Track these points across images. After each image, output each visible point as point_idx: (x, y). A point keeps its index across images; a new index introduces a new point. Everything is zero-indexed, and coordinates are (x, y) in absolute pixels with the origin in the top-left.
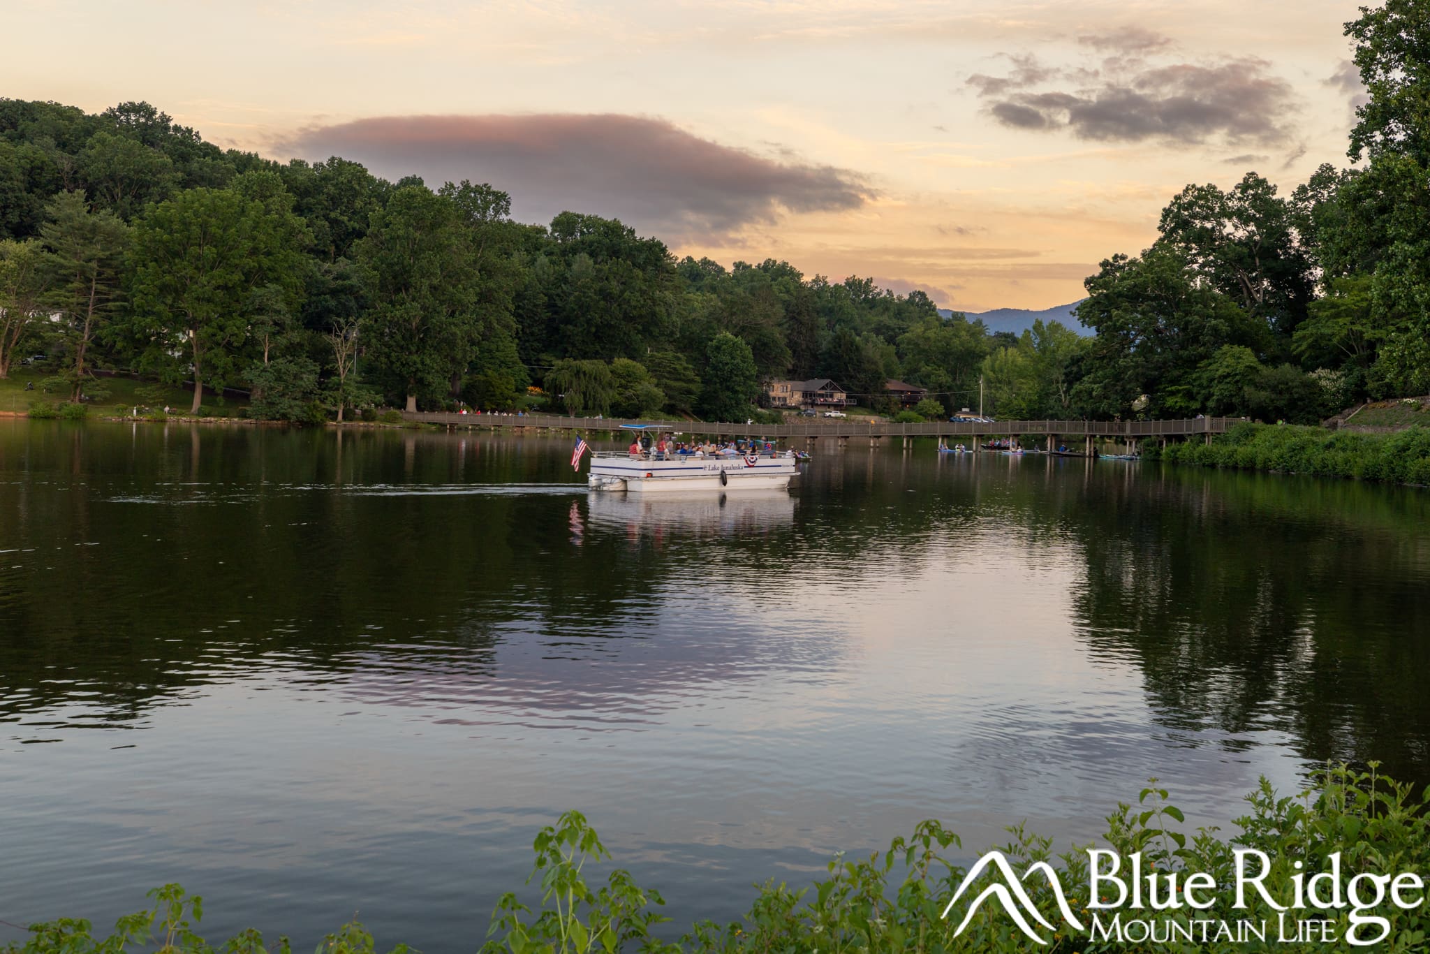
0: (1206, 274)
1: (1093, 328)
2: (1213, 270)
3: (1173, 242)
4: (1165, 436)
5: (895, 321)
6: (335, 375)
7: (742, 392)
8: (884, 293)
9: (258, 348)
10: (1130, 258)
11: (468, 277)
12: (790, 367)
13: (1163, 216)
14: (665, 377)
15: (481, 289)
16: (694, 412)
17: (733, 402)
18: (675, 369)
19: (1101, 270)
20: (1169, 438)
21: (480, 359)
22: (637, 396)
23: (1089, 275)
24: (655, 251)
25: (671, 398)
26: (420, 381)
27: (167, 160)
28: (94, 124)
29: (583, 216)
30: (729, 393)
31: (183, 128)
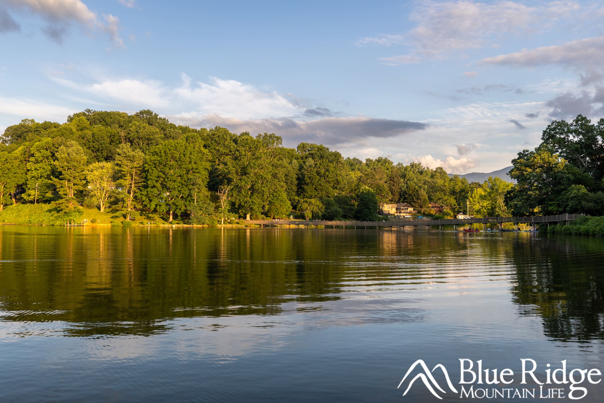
0: (563, 156)
1: (516, 180)
2: (565, 154)
3: (548, 144)
4: (549, 222)
5: (431, 179)
6: (220, 207)
7: (372, 209)
8: (426, 168)
9: (192, 198)
10: (530, 151)
11: (268, 169)
12: (390, 198)
13: (543, 134)
14: (342, 204)
15: (272, 173)
16: (354, 217)
17: (369, 213)
18: (346, 201)
19: (518, 156)
20: (550, 223)
21: (273, 199)
22: (332, 212)
23: (513, 159)
24: (337, 156)
25: (345, 212)
26: (251, 208)
27: (158, 130)
28: (130, 119)
29: (309, 144)
30: (367, 210)
31: (162, 118)
